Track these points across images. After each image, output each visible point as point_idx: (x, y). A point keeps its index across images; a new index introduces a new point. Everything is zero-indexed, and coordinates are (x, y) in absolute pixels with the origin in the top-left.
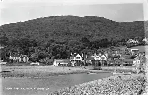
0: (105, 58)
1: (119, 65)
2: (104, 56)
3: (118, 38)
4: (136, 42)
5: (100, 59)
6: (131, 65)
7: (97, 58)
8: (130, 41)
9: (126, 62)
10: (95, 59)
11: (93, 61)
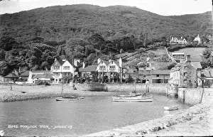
0: (117, 68)
2: (114, 64)
3: (156, 37)
4: (184, 42)
5: (108, 69)
6: (166, 81)
7: (101, 67)
8: (174, 40)
9: (158, 76)
10: (98, 69)
11: (95, 74)
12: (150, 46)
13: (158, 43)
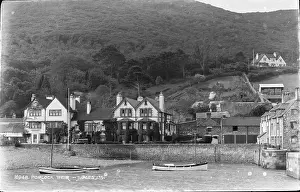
0: (155, 112)
1: (208, 140)
4: (280, 63)
5: (136, 115)
6: (253, 139)
8: (260, 60)
9: (235, 128)
10: (118, 116)
11: (111, 124)
12: (214, 71)
13: (229, 66)
